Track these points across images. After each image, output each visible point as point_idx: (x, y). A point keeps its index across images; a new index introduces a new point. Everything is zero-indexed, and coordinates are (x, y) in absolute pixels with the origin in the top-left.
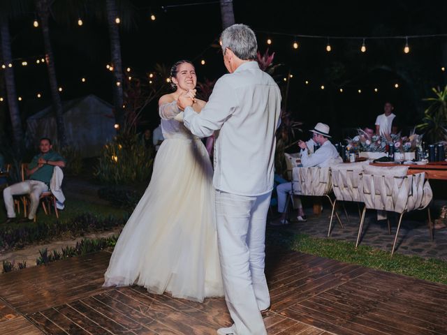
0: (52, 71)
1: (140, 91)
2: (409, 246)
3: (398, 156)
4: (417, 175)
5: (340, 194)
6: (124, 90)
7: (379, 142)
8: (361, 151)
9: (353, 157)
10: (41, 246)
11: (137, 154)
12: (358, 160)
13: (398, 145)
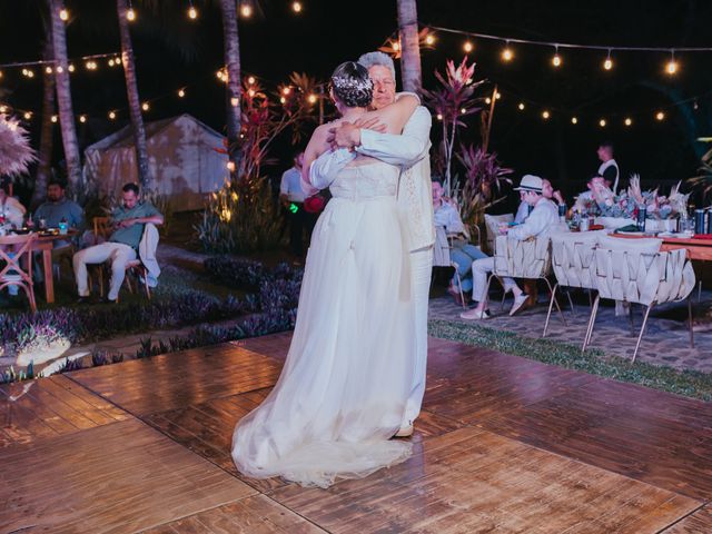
0: (130, 77)
1: (266, 114)
2: (659, 354)
3: (651, 225)
4: (675, 252)
5: (564, 277)
6: (242, 111)
7: (625, 203)
8: (597, 215)
9: (585, 224)
10: (134, 337)
11: (259, 210)
12: (593, 227)
13: (652, 208)
